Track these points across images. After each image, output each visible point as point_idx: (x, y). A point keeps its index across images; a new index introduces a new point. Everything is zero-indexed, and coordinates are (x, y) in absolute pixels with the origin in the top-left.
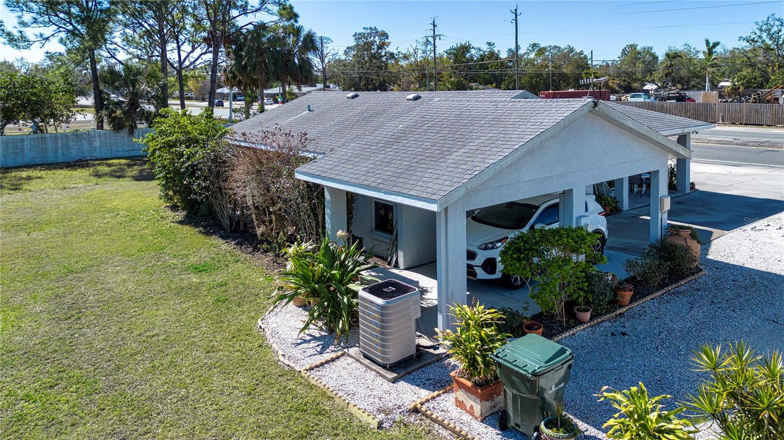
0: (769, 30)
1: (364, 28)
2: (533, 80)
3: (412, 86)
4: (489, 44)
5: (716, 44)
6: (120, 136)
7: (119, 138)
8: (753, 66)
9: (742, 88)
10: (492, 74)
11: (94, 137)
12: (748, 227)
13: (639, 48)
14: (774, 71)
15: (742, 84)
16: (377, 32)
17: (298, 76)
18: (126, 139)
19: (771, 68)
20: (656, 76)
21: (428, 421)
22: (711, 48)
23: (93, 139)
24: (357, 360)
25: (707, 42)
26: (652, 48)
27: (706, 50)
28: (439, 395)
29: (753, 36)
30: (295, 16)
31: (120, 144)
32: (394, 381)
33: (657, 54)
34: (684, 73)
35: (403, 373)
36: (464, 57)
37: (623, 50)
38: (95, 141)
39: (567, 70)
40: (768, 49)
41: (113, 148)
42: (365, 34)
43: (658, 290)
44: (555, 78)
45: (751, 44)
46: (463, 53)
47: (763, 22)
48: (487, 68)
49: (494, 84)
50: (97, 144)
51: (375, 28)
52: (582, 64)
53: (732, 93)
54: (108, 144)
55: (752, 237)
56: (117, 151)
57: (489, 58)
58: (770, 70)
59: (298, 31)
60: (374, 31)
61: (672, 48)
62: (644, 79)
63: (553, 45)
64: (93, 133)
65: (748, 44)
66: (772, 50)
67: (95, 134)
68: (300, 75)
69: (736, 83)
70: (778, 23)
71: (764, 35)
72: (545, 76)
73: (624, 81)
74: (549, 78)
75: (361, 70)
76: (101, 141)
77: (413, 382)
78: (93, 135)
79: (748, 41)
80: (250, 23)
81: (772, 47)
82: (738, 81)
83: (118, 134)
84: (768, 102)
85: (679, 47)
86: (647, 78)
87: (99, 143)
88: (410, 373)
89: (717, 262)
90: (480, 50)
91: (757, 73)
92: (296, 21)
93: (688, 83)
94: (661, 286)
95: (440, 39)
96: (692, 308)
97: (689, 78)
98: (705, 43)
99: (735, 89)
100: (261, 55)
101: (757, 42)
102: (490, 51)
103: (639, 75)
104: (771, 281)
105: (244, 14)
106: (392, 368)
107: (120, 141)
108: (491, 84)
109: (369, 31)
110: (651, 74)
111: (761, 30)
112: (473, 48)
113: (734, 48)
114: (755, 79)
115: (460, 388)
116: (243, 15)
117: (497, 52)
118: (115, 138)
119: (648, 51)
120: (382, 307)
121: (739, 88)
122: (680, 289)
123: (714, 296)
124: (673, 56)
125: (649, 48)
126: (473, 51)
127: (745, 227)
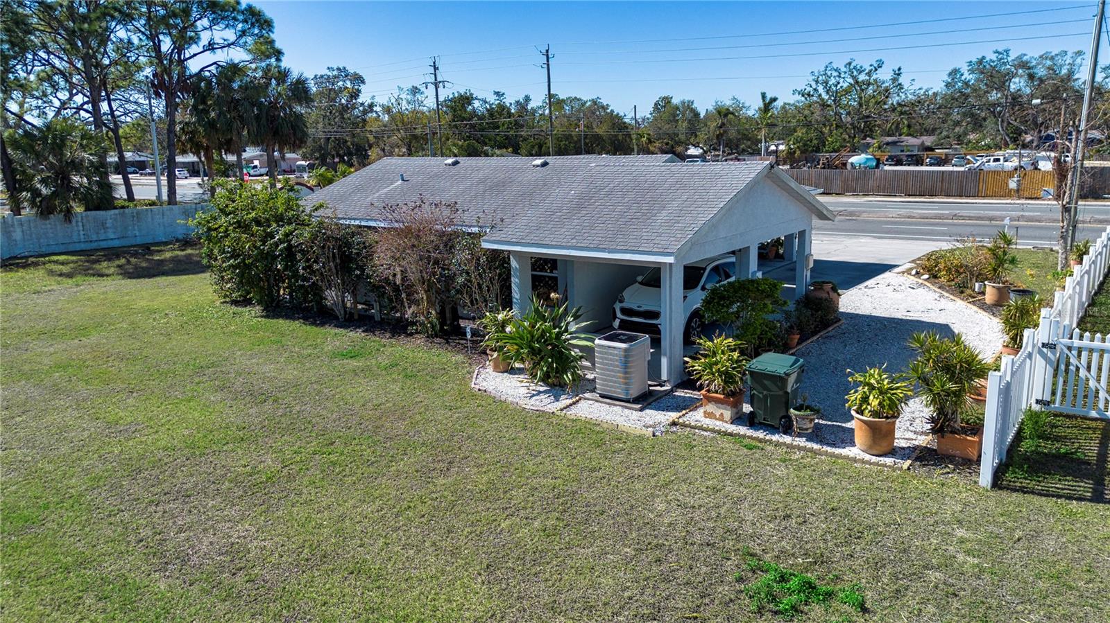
0: (827, 83)
1: (329, 68)
2: (562, 144)
3: (397, 150)
4: (497, 93)
5: (775, 100)
6: (50, 224)
7: (49, 226)
8: (808, 125)
9: (798, 152)
10: (505, 135)
11: (13, 226)
12: (862, 286)
13: (675, 101)
14: (831, 131)
15: (798, 147)
16: (346, 76)
17: (290, 138)
18: (59, 227)
19: (828, 128)
20: (702, 136)
21: (688, 429)
22: (768, 105)
23: (12, 229)
24: (597, 401)
25: (764, 96)
26: (692, 102)
27: (761, 104)
28: (687, 413)
29: (809, 89)
30: (278, 54)
31: (52, 235)
32: (641, 410)
33: (699, 110)
34: (732, 133)
35: (645, 404)
36: (465, 111)
37: (655, 104)
38: (15, 232)
39: (601, 130)
40: (824, 105)
41: (42, 241)
42: (329, 76)
43: (813, 336)
44: (587, 141)
45: (806, 99)
46: (463, 105)
47: (819, 72)
48: (498, 128)
49: (510, 150)
50: (18, 235)
51: (344, 68)
52: (616, 122)
53: (787, 157)
54: (34, 236)
55: (868, 293)
56: (48, 245)
57: (501, 114)
58: (826, 130)
59: (283, 75)
60: (343, 73)
61: (719, 103)
62: (688, 142)
63: (573, 96)
64: (10, 219)
65: (803, 99)
66: (829, 106)
67: (13, 222)
68: (292, 136)
69: (792, 147)
70: (835, 74)
71: (821, 89)
72: (575, 139)
73: (667, 144)
74: (580, 141)
75: (329, 128)
76: (23, 231)
77: (657, 409)
78: (10, 223)
79: (803, 96)
80: (215, 63)
81: (829, 102)
82: (794, 144)
83: (48, 222)
84: (837, 167)
85: (728, 102)
86: (692, 140)
87: (21, 234)
88: (649, 404)
89: (848, 313)
90: (486, 102)
91: (813, 135)
92: (278, 60)
93: (737, 146)
94: (814, 333)
95: (444, 87)
96: (846, 346)
97: (739, 140)
98: (760, 97)
99: (791, 153)
100: (235, 108)
101: (813, 96)
102: (499, 104)
103: (682, 137)
104: (897, 323)
105: (209, 50)
106: (636, 401)
107: (51, 231)
108: (507, 148)
109: (335, 73)
110: (696, 136)
111: (817, 82)
112: (476, 99)
113: (785, 104)
114: (811, 142)
115: (710, 402)
116: (208, 52)
117: (508, 105)
118: (43, 227)
119: (688, 106)
120: (626, 350)
121: (795, 152)
122: (831, 334)
123: (858, 336)
124: (723, 113)
125: (689, 101)
126: (476, 104)
127: (859, 287)
